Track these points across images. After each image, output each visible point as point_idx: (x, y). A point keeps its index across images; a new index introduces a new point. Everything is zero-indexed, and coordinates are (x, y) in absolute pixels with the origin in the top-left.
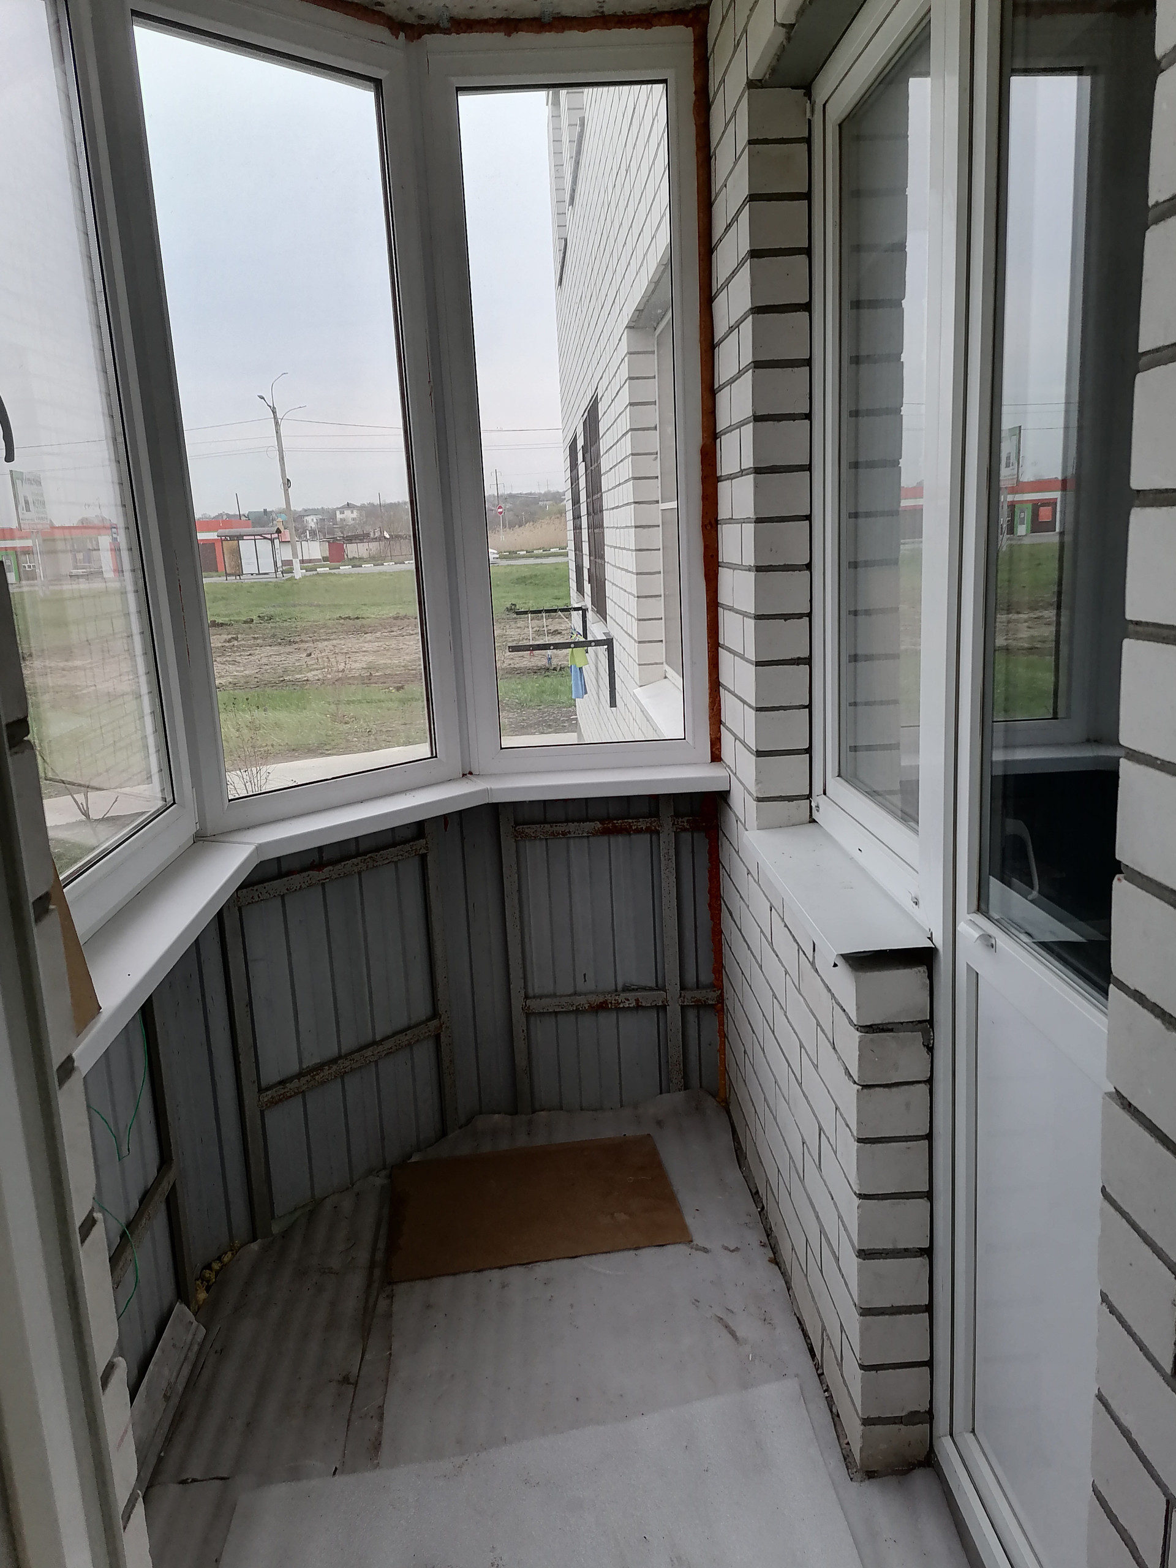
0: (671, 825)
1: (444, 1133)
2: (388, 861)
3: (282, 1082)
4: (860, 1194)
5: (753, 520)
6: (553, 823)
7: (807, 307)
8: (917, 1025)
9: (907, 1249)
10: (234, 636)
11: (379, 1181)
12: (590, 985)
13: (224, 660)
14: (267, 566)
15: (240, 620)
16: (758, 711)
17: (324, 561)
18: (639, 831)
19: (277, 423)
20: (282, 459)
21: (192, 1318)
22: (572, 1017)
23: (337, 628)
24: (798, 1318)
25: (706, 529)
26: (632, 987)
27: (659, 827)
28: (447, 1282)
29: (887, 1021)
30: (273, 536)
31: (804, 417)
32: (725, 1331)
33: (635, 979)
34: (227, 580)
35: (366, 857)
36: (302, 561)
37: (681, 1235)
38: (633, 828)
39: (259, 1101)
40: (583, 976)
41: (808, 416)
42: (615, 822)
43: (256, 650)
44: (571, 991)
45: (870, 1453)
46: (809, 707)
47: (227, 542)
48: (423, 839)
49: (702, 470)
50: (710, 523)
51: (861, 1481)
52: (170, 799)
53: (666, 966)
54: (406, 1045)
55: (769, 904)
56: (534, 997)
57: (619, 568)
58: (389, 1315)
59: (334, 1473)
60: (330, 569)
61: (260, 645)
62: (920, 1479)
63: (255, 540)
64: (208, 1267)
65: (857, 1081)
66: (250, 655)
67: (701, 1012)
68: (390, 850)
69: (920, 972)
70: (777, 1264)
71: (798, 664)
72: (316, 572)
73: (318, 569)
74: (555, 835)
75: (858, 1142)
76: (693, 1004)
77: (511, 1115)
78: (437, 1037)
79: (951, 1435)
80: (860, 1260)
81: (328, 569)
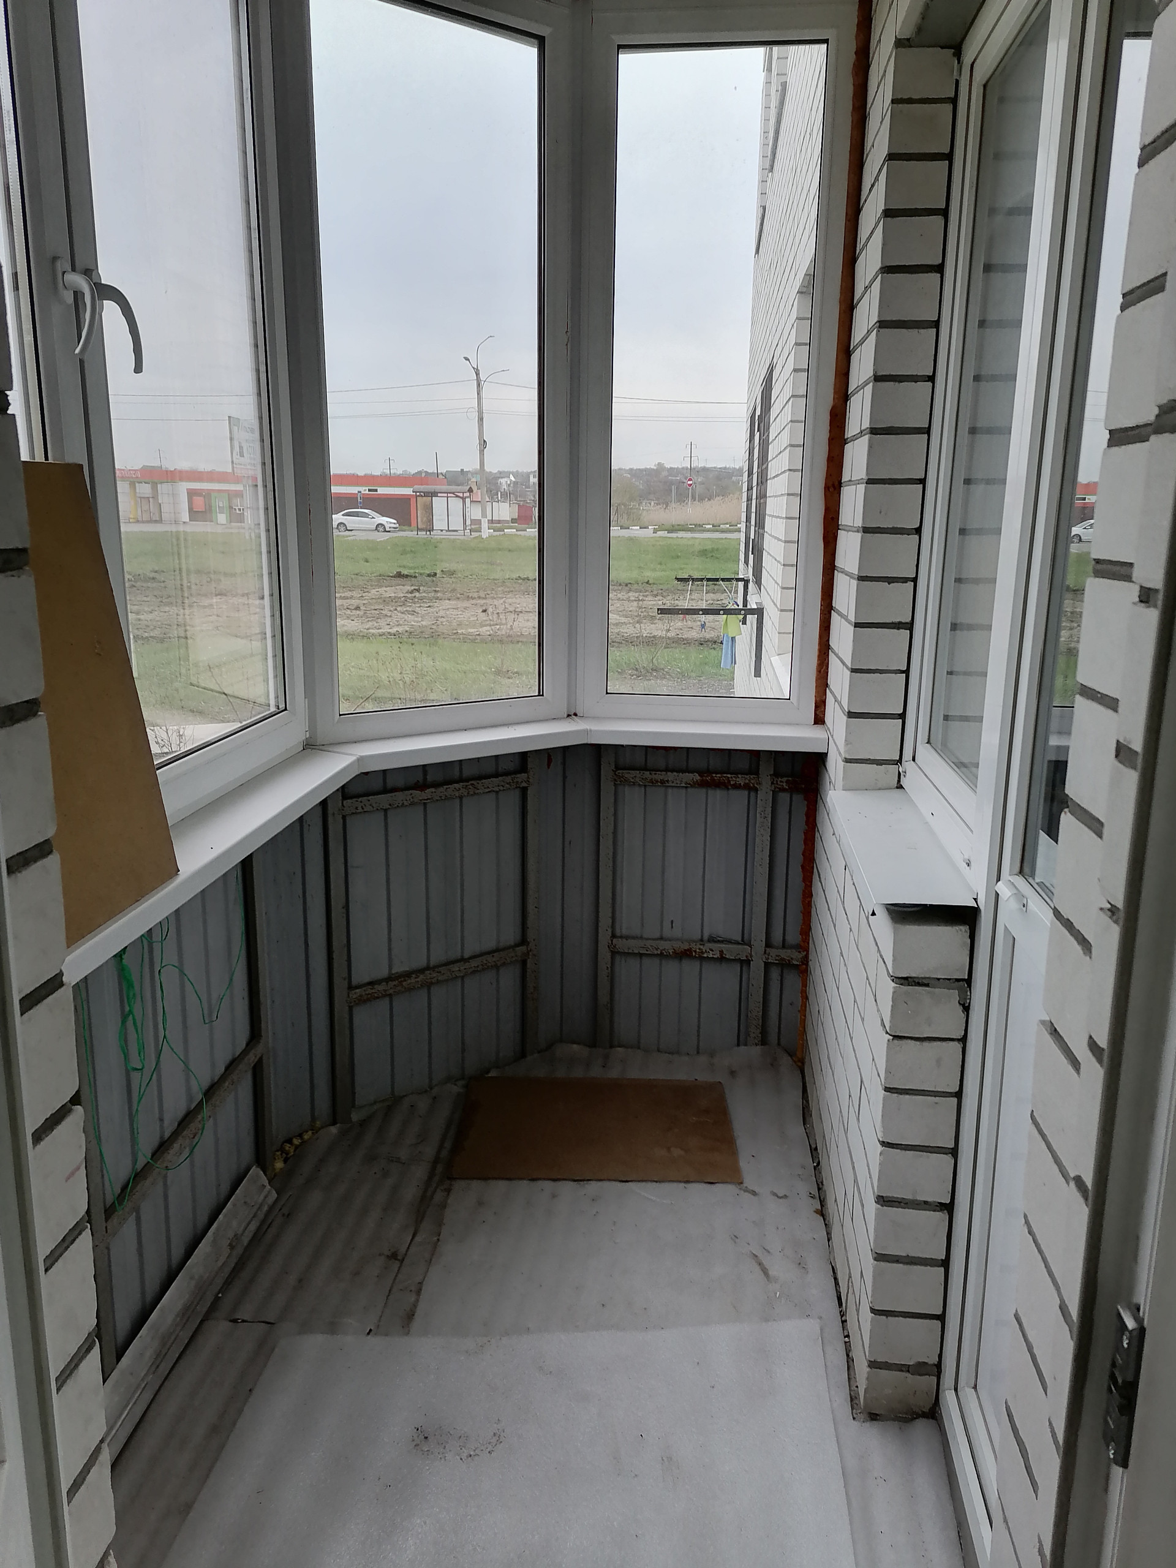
0: (770, 784)
1: (523, 1055)
2: (489, 790)
3: (371, 983)
4: (884, 1142)
5: (865, 481)
6: (653, 771)
7: (940, 269)
8: (954, 983)
9: (927, 1202)
10: (417, 588)
11: (456, 1089)
12: (677, 932)
13: (405, 610)
14: (457, 523)
15: (424, 573)
16: (854, 672)
17: (512, 523)
18: (737, 787)
19: (478, 385)
20: (481, 419)
21: (266, 1183)
22: (657, 961)
23: (514, 588)
24: (833, 1267)
25: (829, 490)
26: (719, 939)
27: (757, 784)
28: (502, 1185)
29: (923, 976)
30: (465, 495)
31: (927, 379)
32: (757, 1269)
33: (721, 931)
34: (417, 534)
35: (467, 784)
36: (492, 521)
37: (732, 1176)
38: (732, 783)
39: (349, 997)
40: (670, 923)
41: (932, 379)
42: (714, 775)
43: (436, 602)
44: (657, 935)
45: (875, 1395)
46: (907, 672)
47: (421, 498)
48: (525, 773)
49: (830, 431)
50: (833, 485)
51: (864, 1422)
52: (282, 706)
53: (753, 921)
54: (492, 966)
55: (844, 863)
56: (621, 937)
57: (773, 536)
58: (443, 1206)
59: (368, 1334)
60: (517, 531)
61: (440, 598)
62: (921, 1427)
63: (448, 497)
64: (289, 1141)
65: (888, 1031)
66: (429, 607)
67: (785, 971)
68: (492, 779)
69: (961, 930)
70: (823, 1215)
71: (898, 629)
72: (503, 533)
73: (505, 530)
74: (653, 783)
75: (885, 1091)
76: (777, 962)
77: (589, 1046)
78: (524, 963)
79: (956, 1390)
80: (879, 1206)
81: (515, 530)
